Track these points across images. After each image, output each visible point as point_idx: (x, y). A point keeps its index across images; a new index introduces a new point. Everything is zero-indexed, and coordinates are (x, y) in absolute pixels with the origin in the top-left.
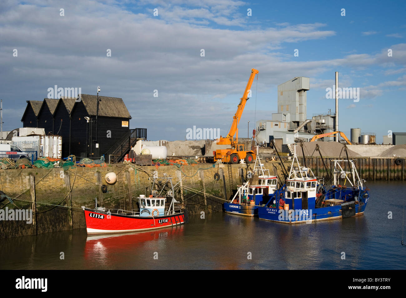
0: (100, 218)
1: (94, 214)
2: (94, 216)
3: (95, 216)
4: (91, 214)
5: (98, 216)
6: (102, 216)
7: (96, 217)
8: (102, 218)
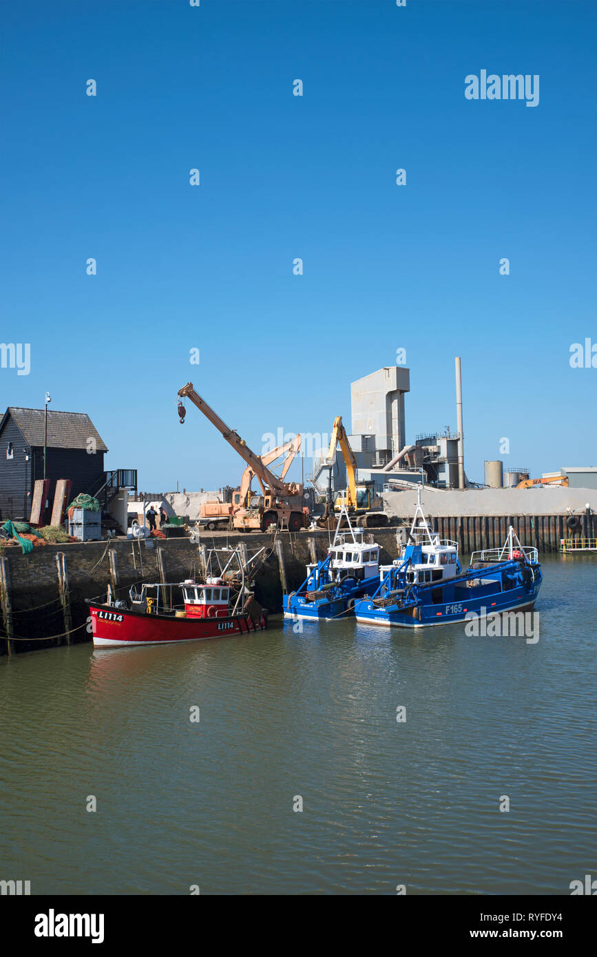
0: (116, 620)
1: (106, 614)
2: (106, 617)
3: (108, 616)
4: (101, 613)
5: (113, 617)
6: (121, 617)
7: (110, 618)
8: (120, 620)
